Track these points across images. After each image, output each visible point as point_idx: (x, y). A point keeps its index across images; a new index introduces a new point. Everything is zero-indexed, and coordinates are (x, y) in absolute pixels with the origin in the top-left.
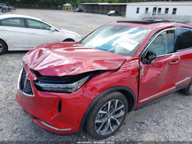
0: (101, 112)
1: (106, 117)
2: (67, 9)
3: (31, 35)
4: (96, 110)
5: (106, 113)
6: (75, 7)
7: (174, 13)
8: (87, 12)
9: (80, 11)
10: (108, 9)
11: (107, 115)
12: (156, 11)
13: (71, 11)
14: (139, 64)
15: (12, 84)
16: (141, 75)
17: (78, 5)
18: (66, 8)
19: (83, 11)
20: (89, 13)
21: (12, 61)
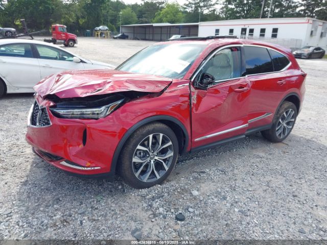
0: (139, 147)
1: (148, 157)
2: (101, 34)
3: (42, 69)
4: (132, 144)
5: (147, 151)
6: (115, 32)
7: (274, 36)
8: (135, 39)
9: (124, 37)
10: (169, 32)
11: (149, 155)
12: (245, 34)
13: (108, 38)
14: (190, 89)
15: (16, 135)
16: (194, 103)
17: (119, 27)
18: (99, 34)
19: (129, 37)
20: (138, 39)
21: (14, 107)
